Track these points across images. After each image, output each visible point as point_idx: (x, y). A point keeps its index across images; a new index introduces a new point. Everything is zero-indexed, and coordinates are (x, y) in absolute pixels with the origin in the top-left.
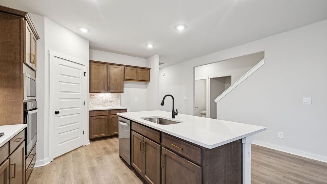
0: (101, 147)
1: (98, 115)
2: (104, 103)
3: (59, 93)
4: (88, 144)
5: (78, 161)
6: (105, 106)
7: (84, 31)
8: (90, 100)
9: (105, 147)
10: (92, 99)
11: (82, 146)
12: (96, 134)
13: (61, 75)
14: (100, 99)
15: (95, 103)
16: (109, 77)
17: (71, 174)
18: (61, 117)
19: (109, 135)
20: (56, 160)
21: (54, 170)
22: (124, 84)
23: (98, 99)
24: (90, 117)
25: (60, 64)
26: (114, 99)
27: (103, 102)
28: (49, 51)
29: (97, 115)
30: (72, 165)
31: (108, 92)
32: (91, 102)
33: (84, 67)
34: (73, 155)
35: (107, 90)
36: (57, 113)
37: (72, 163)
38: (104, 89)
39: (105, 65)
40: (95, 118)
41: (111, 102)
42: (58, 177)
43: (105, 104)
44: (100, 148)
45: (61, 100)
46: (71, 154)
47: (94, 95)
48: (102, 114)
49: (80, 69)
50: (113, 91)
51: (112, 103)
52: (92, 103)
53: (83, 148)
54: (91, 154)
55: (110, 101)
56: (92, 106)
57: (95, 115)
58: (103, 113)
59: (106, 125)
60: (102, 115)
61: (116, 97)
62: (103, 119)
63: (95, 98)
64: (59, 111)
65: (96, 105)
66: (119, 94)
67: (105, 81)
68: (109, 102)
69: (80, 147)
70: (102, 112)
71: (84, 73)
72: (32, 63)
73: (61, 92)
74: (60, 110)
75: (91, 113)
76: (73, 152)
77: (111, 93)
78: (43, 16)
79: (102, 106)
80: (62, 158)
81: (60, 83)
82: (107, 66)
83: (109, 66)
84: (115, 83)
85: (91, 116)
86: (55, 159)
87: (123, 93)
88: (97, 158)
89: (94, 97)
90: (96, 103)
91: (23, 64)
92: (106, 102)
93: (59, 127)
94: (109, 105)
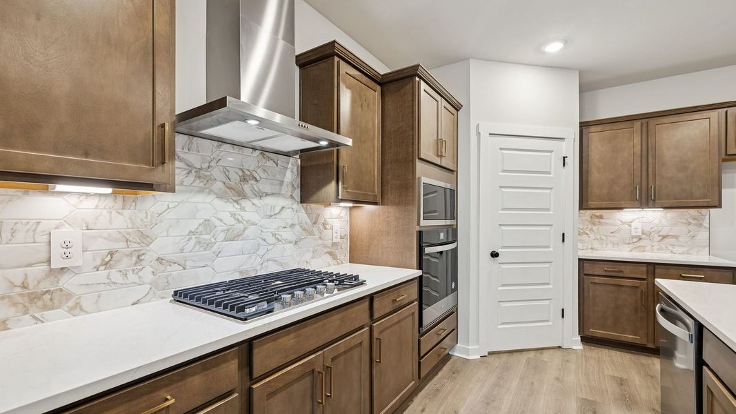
0: (609, 371)
1: (608, 274)
2: (635, 240)
3: (500, 212)
4: (574, 348)
5: (532, 384)
6: (643, 249)
7: (554, 48)
8: (592, 230)
9: (624, 376)
10: (595, 228)
11: (560, 347)
12: (603, 328)
13: (504, 171)
14: (622, 227)
15: (603, 237)
16: (655, 156)
17: (503, 407)
18: (504, 266)
19: (650, 345)
20: (492, 358)
21: (479, 378)
22: (723, 175)
23: (616, 228)
24: (582, 275)
25: (501, 149)
26: (679, 230)
27: (634, 237)
28: (478, 126)
29: (605, 274)
30: (514, 384)
31: (647, 206)
32: (592, 236)
33: (563, 144)
34: (528, 362)
35: (646, 199)
36: (495, 255)
37: (518, 378)
38: (633, 199)
39: (637, 124)
40: (597, 279)
41: (664, 237)
42: (478, 400)
43: (642, 243)
44: (606, 373)
45: (504, 228)
46: (524, 357)
47: (601, 217)
48: (622, 271)
49: (552, 152)
50: (671, 202)
51: (667, 240)
52: (596, 239)
53: (558, 353)
54: (571, 378)
55: (663, 233)
56: (596, 245)
57: (596, 273)
58: (627, 271)
59: (636, 309)
60: (621, 275)
61: (689, 224)
62: (624, 289)
63: (607, 224)
64: (499, 251)
65: (610, 246)
66: (704, 211)
67: (638, 173)
68: (658, 239)
69: (554, 348)
70: (622, 267)
71: (564, 158)
72: (441, 156)
73: (504, 209)
74: (502, 250)
75: (586, 265)
76: (532, 354)
77: (665, 208)
78: (467, 59)
79: (628, 248)
80: (505, 357)
81: (503, 190)
82: (645, 125)
83: (652, 122)
84: (681, 175)
85: (585, 275)
86: (490, 353)
87: (719, 206)
88: (583, 399)
89: (602, 220)
90: (609, 239)
91: (417, 160)
92: (643, 236)
93: (499, 288)
94: (655, 248)
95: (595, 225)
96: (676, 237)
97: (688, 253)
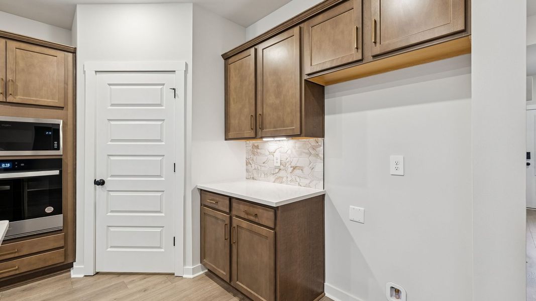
2: (277, 170)
3: (109, 143)
8: (253, 160)
10: (255, 158)
13: (112, 105)
14: (269, 157)
15: (259, 167)
23: (266, 158)
25: (110, 85)
26: (303, 161)
27: (276, 167)
28: (84, 64)
32: (253, 166)
35: (256, 129)
36: (101, 183)
40: (206, 210)
41: (294, 168)
43: (282, 174)
47: (257, 147)
48: (217, 203)
49: (163, 85)
51: (297, 172)
52: (255, 169)
55: (293, 164)
59: (224, 245)
60: (217, 207)
61: (310, 154)
63: (261, 154)
68: (290, 170)
70: (218, 200)
71: (174, 90)
73: (112, 140)
74: (109, 179)
79: (273, 178)
84: (278, 102)
85: (202, 204)
89: (259, 151)
90: (263, 168)
92: (282, 167)
93: (109, 214)
94: (289, 179)
95: (255, 156)
96: (302, 169)
97: (309, 187)
